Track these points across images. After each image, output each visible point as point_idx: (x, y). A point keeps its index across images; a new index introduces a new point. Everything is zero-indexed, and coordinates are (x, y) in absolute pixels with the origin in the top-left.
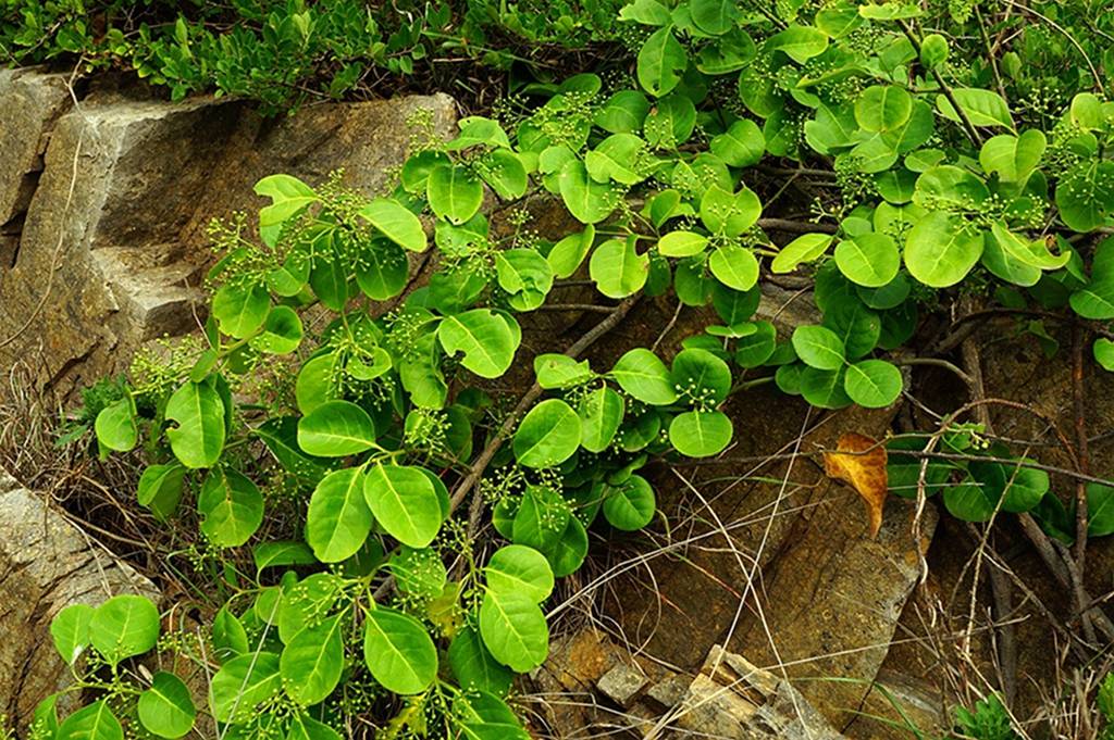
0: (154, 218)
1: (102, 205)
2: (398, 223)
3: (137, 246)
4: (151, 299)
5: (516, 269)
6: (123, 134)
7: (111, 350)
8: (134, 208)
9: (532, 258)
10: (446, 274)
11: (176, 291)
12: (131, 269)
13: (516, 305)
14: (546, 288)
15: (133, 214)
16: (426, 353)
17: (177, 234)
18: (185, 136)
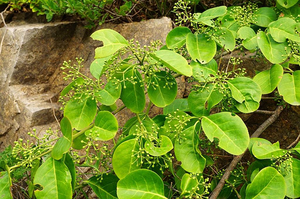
0: (38, 72)
1: (15, 66)
2: (174, 61)
3: (30, 85)
4: (35, 108)
5: (238, 89)
6: (24, 34)
7: (16, 131)
8: (29, 68)
9: (249, 82)
10: (197, 92)
11: (47, 105)
12: (27, 94)
13: (241, 109)
14: (258, 99)
15: (28, 71)
16: (189, 138)
17: (48, 80)
18: (52, 37)
